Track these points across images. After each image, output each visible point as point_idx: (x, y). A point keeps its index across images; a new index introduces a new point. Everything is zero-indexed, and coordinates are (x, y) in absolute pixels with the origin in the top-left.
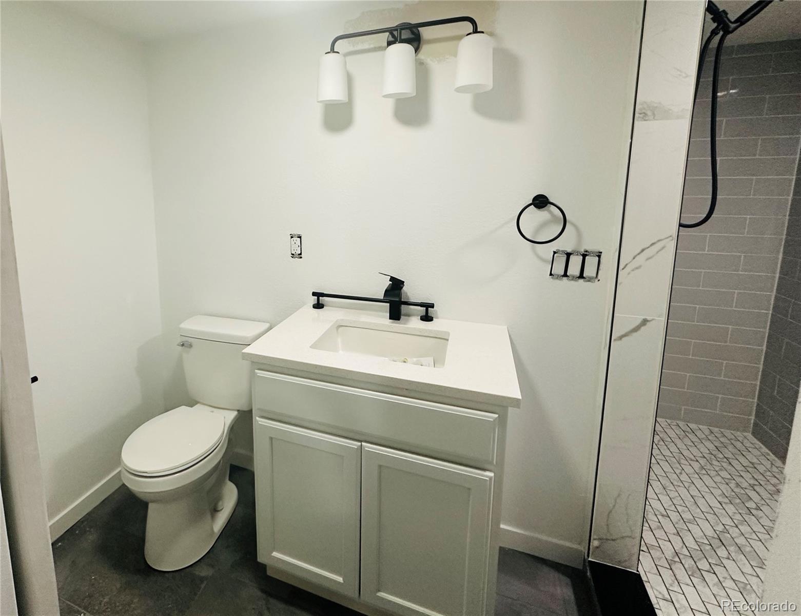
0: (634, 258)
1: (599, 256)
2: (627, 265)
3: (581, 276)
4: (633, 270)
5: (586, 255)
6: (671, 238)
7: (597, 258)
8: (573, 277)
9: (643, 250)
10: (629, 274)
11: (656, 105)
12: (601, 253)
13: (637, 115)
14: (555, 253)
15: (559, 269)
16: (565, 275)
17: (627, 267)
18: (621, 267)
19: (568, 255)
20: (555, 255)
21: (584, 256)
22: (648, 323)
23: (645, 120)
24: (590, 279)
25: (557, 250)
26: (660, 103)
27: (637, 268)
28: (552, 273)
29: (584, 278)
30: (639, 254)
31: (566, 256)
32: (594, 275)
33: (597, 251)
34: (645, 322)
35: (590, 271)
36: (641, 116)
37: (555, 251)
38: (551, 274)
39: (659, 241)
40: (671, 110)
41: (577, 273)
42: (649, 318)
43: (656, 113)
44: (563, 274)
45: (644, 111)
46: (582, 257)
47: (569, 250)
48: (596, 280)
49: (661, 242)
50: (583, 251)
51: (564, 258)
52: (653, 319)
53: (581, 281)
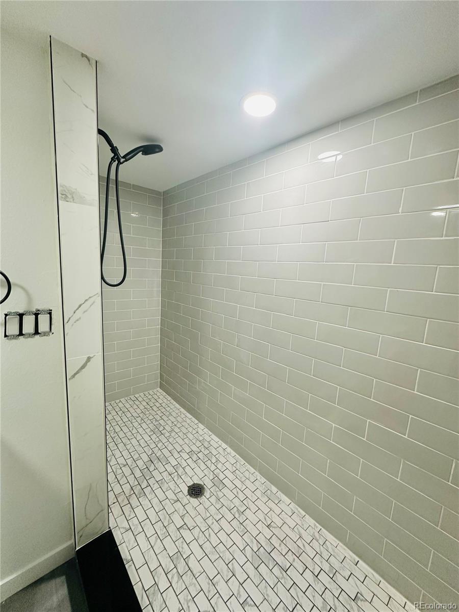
0: (74, 313)
1: (50, 314)
2: (70, 318)
3: (37, 332)
4: (75, 322)
5: (38, 314)
6: (98, 295)
7: (49, 315)
8: (29, 334)
9: (80, 306)
10: (72, 325)
11: (73, 191)
12: (51, 310)
13: (59, 195)
14: (6, 315)
15: (13, 329)
16: (21, 334)
17: (70, 321)
18: (66, 321)
19: (21, 316)
20: (7, 317)
21: (36, 315)
22: (92, 360)
23: (67, 201)
24: (45, 334)
25: (8, 312)
26: (76, 189)
27: (77, 320)
28: (7, 334)
29: (39, 333)
30: (78, 309)
31: (18, 317)
32: (48, 330)
33: (48, 309)
34: (89, 359)
35: (43, 326)
36: (63, 196)
37: (6, 313)
38: (6, 336)
39: (90, 298)
40: (84, 197)
41: (32, 331)
42: (91, 356)
43: (74, 196)
44: (18, 333)
45: (65, 193)
46: (34, 316)
47: (21, 311)
48: (51, 334)
49: (92, 299)
50: (34, 310)
51: (17, 319)
52: (94, 356)
53: (37, 337)
